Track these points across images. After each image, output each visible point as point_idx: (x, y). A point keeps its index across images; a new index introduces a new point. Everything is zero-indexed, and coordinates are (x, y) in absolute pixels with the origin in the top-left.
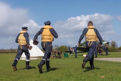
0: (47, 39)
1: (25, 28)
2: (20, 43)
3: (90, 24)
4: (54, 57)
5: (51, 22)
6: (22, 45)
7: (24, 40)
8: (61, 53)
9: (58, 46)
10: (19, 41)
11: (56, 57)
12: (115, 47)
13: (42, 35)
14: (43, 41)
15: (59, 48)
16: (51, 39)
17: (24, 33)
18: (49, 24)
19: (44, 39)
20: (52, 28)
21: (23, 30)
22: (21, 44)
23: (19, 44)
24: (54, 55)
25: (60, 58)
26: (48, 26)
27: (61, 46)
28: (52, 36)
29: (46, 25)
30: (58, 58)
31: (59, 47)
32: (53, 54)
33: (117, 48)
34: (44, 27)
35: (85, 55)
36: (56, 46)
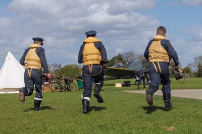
0: (93, 60)
1: (39, 40)
2: (28, 65)
4: (56, 88)
7: (36, 61)
8: (71, 81)
9: (60, 65)
10: (26, 61)
11: (62, 88)
15: (62, 69)
17: (37, 48)
18: (94, 35)
20: (97, 40)
21: (35, 43)
22: (30, 67)
23: (27, 68)
24: (56, 84)
25: (68, 90)
26: (91, 39)
27: (67, 66)
29: (88, 36)
30: (65, 91)
31: (62, 67)
32: (54, 83)
34: (85, 41)
35: (119, 85)
36: (56, 65)
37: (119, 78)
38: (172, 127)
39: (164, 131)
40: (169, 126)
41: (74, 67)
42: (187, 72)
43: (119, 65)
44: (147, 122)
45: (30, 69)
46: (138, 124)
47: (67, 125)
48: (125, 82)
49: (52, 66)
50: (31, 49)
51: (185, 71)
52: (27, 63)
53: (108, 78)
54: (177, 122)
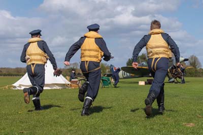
3: (154, 26)
5: (99, 26)
6: (37, 64)
12: (195, 68)
13: (81, 50)
14: (83, 59)
16: (98, 57)
19: (84, 57)
23: (30, 63)
24: (83, 81)
26: (93, 34)
28: (100, 51)
32: (81, 80)
33: (201, 69)
35: (142, 83)
37: (142, 77)
38: (191, 124)
39: (185, 128)
40: (189, 122)
43: (143, 64)
44: (168, 119)
45: (33, 64)
46: (160, 120)
47: (93, 120)
48: (148, 80)
50: (31, 44)
52: (29, 58)
53: (132, 76)
54: (197, 119)
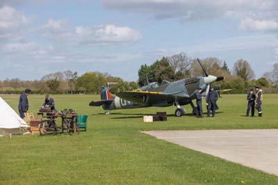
9: (76, 73)
27: (86, 74)
31: (79, 76)
35: (149, 119)
36: (71, 72)
41: (97, 76)
42: (263, 85)
43: (152, 86)
49: (64, 75)
51: (260, 83)
